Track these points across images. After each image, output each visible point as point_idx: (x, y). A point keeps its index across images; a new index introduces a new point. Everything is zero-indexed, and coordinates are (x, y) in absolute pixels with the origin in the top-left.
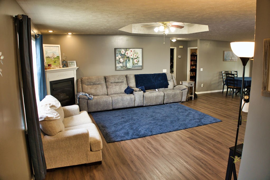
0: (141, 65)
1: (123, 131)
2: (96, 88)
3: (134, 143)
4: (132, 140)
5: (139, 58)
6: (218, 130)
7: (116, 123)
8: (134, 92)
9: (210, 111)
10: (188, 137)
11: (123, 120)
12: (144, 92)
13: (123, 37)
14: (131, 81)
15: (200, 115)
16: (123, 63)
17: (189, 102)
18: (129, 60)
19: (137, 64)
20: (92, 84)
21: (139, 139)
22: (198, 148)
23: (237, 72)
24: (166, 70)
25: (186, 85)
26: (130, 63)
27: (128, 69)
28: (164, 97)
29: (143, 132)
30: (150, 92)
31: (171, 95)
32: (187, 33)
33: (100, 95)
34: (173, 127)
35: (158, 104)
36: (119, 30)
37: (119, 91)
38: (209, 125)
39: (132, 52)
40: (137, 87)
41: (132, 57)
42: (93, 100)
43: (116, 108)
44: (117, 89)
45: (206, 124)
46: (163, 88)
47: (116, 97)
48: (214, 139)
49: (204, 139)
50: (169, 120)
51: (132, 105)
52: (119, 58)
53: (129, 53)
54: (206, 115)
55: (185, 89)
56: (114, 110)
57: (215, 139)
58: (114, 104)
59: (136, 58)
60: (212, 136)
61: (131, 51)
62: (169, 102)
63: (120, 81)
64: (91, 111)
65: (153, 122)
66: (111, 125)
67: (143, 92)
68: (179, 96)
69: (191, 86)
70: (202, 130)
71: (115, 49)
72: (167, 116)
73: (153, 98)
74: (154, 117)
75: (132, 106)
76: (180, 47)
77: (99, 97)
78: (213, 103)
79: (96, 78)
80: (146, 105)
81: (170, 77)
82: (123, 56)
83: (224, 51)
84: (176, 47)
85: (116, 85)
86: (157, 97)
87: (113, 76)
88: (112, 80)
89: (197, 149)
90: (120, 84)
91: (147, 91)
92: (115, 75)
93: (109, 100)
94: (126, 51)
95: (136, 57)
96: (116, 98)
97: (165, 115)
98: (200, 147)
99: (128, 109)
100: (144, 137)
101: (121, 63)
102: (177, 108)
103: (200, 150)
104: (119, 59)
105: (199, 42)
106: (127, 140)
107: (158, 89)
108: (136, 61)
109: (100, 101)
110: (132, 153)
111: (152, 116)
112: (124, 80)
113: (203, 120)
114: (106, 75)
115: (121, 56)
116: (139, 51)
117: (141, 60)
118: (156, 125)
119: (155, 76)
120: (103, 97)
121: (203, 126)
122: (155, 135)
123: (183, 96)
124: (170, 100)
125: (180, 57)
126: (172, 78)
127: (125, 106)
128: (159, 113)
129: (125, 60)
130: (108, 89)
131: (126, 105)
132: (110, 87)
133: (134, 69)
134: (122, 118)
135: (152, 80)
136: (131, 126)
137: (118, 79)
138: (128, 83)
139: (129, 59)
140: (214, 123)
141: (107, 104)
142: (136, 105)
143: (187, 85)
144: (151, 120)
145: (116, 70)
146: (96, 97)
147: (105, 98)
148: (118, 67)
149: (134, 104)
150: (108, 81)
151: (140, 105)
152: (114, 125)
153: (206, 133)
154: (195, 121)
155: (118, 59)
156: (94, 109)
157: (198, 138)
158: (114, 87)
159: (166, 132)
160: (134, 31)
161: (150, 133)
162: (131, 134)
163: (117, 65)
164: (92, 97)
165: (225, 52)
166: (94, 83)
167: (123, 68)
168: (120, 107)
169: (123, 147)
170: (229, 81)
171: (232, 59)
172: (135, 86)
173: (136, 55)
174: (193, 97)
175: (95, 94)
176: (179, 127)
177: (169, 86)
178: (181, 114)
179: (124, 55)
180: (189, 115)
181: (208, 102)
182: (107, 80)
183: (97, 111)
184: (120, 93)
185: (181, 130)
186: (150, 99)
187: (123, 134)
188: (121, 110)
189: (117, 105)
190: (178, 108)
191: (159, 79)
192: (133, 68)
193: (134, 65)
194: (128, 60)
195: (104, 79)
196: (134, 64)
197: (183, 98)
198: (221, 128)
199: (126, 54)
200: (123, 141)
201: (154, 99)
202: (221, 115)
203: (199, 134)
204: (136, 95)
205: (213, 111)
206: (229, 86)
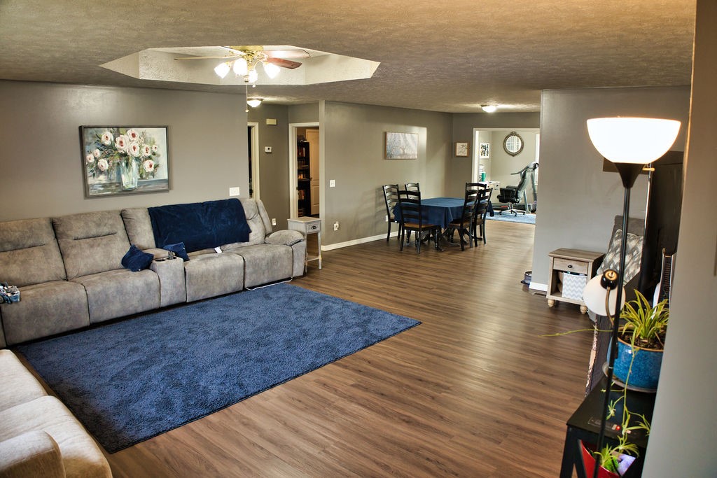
0: (166, 177)
1: (151, 397)
2: (24, 262)
3: (200, 435)
4: (190, 425)
5: (159, 156)
6: (423, 351)
7: (115, 372)
8: (154, 262)
9: (379, 297)
10: (352, 386)
11: (136, 357)
12: (186, 259)
13: (108, 91)
14: (139, 230)
15: (357, 311)
16: (108, 173)
17: (312, 277)
18: (127, 164)
19: (153, 174)
20: (8, 247)
21: (211, 417)
22: (395, 416)
23: (417, 185)
24: (238, 188)
25: (299, 230)
26: (130, 173)
27: (127, 191)
28: (244, 269)
29: (214, 392)
30: (200, 257)
31: (264, 263)
32: (302, 83)
33: (41, 281)
34: (300, 359)
35: (229, 290)
36: (101, 66)
37: (104, 264)
38: (393, 338)
39: (135, 139)
40: (159, 245)
41: (136, 153)
42: (23, 304)
43: (102, 319)
44: (97, 257)
45: (383, 337)
46: (236, 242)
47: (100, 286)
48: (424, 378)
49: (400, 385)
50: (279, 339)
51: (153, 304)
52: (95, 158)
53: (129, 142)
54: (373, 311)
55: (300, 241)
56: (95, 325)
57: (430, 379)
58: (94, 308)
59: (150, 158)
60: (416, 371)
61: (134, 135)
62: (260, 283)
63: (106, 230)
64: (18, 342)
65: (232, 351)
66: (102, 381)
67: (182, 259)
68: (285, 263)
69: (312, 231)
70: (381, 356)
71: (82, 129)
72: (268, 328)
73: (214, 276)
74: (231, 335)
75: (153, 307)
76: (268, 123)
77: (41, 289)
78: (376, 274)
79: (20, 229)
80: (195, 300)
81: (253, 210)
82: (109, 151)
83: (385, 134)
84: (258, 124)
85: (92, 246)
86: (225, 271)
87: (78, 216)
88: (78, 229)
89: (394, 418)
90: (105, 240)
91: (194, 257)
92: (86, 214)
93: (76, 296)
94: (117, 134)
95: (149, 154)
96: (99, 288)
97: (260, 324)
98: (401, 412)
99: (140, 318)
100: (226, 406)
101: (101, 172)
102: (287, 300)
103: (404, 420)
104: (97, 160)
105: (322, 107)
106: (175, 428)
107: (222, 247)
108: (151, 166)
109: (48, 302)
110: (207, 473)
111: (223, 333)
112: (118, 227)
113: (371, 327)
114: (57, 213)
115: (101, 150)
116: (158, 136)
117: (163, 161)
118: (247, 359)
119: (210, 210)
120: (55, 290)
121: (377, 344)
122: (255, 394)
123: (295, 261)
124: (262, 277)
125: (270, 151)
126: (259, 213)
127: (131, 311)
128: (240, 319)
129: (113, 164)
130: (69, 261)
131: (132, 305)
132: (74, 251)
133: (143, 190)
134: (131, 350)
135: (202, 221)
136: (170, 375)
137: (99, 225)
138: (130, 234)
139: (128, 160)
140: (404, 330)
141: (70, 310)
142: (164, 302)
143: (303, 230)
144: (227, 346)
145: (87, 196)
146: (30, 292)
147: (63, 293)
148: (93, 185)
149: (157, 300)
150: (63, 233)
151: (176, 300)
152: (112, 379)
153: (395, 363)
154: (351, 331)
155: (92, 160)
156: (26, 333)
157: (383, 385)
158: (88, 252)
159: (286, 380)
160: (147, 73)
161: (237, 389)
162: (178, 403)
163: (91, 181)
164: (17, 292)
165: (389, 136)
166: (18, 245)
167: (108, 191)
168: (115, 315)
169: (170, 459)
170: (405, 212)
171: (405, 152)
172: (153, 244)
173: (148, 146)
174: (320, 261)
175: (24, 280)
176: (317, 356)
177: (252, 236)
178: (305, 315)
179: (112, 147)
180: (327, 315)
181: (362, 271)
182: (60, 230)
183: (37, 336)
184: (107, 269)
185: (325, 365)
186: (204, 279)
187: (153, 410)
188: (121, 325)
189: (106, 310)
190: (290, 298)
191: (223, 216)
192: (141, 189)
193: (145, 179)
194: (124, 164)
195: (50, 229)
196: (144, 176)
197: (296, 266)
198: (428, 343)
199: (117, 145)
200: (163, 436)
201: (217, 278)
202: (411, 305)
203: (381, 372)
204: (163, 272)
205: (385, 296)
206: (406, 225)
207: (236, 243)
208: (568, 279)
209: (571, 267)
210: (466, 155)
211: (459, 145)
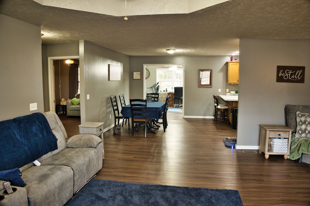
23: (123, 96)
25: (91, 133)
28: (74, 178)
55: (100, 143)
62: (82, 185)
68: (95, 164)
69: (100, 133)
81: (53, 121)
83: (109, 65)
105: (82, 45)
123: (99, 159)
126: (57, 123)
143: (95, 132)
165: (111, 67)
177: (59, 143)
197: (100, 162)
206: (135, 120)
207: (49, 153)
208: (278, 142)
209: (279, 135)
210: (139, 78)
211: (135, 73)
